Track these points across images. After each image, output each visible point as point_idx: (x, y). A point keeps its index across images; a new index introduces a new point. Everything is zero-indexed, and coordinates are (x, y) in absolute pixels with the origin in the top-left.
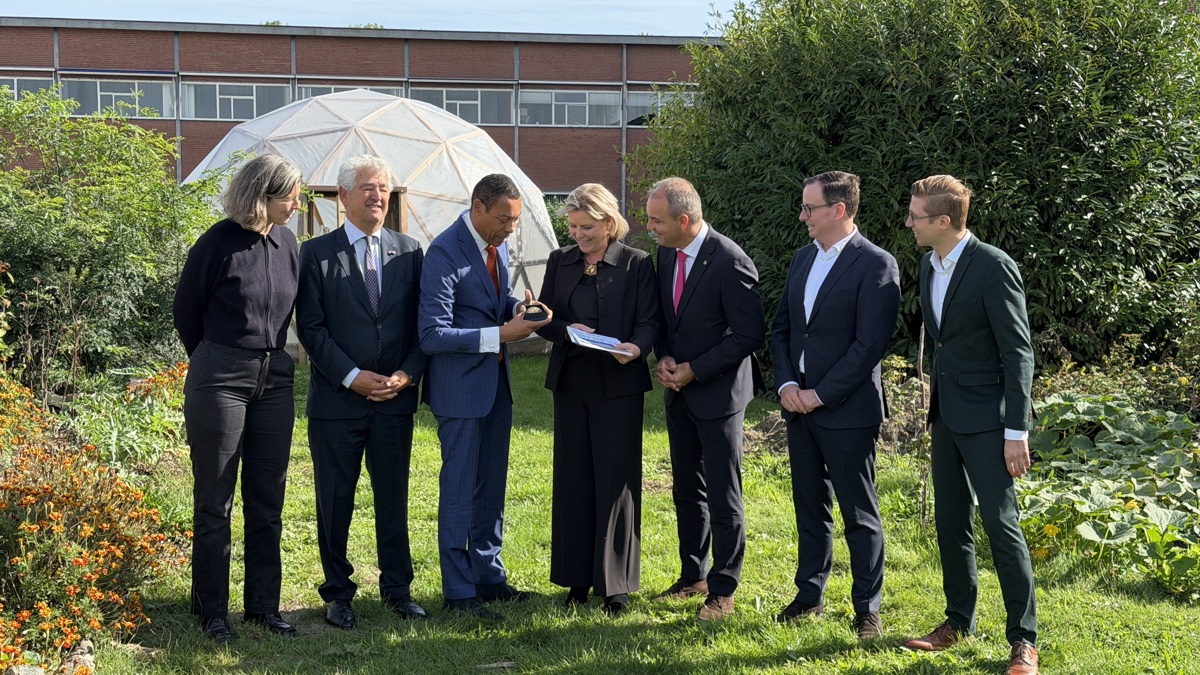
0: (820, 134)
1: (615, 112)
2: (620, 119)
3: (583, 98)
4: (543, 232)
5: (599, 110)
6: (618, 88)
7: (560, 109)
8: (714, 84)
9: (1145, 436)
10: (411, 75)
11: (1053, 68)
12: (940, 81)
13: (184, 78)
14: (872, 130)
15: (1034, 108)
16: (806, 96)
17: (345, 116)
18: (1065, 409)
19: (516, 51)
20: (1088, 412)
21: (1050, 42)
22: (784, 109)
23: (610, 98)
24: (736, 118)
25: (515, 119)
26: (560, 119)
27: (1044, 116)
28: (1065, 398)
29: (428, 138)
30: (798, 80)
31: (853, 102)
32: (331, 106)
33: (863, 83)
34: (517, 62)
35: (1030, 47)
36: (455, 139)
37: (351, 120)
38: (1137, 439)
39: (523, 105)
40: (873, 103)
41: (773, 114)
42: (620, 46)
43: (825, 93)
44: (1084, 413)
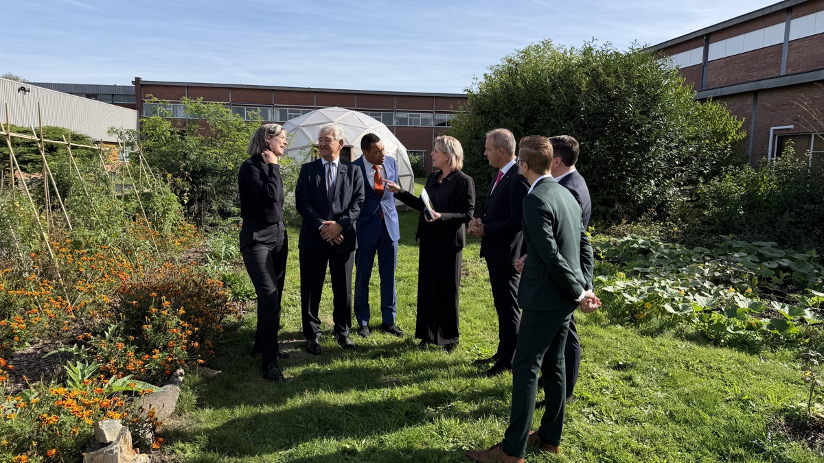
0: (521, 124)
1: (431, 121)
2: (432, 124)
3: (419, 116)
4: (406, 164)
5: (425, 121)
6: (432, 112)
7: (411, 120)
8: (477, 105)
9: (669, 255)
10: (358, 107)
11: (619, 99)
12: (573, 103)
13: (276, 106)
14: (544, 123)
15: (612, 115)
16: (515, 109)
17: (330, 118)
18: (633, 243)
19: (395, 98)
20: (643, 244)
21: (619, 88)
22: (506, 114)
23: (429, 116)
24: (485, 119)
25: (395, 124)
26: (411, 123)
27: (617, 119)
28: (633, 238)
29: (362, 126)
30: (512, 102)
31: (536, 112)
32: (324, 113)
33: (540, 103)
34: (395, 102)
35: (611, 90)
36: (372, 127)
37: (332, 119)
38: (666, 257)
39: (397, 119)
40: (544, 112)
41: (502, 115)
42: (433, 97)
43: (524, 108)
44: (641, 244)
